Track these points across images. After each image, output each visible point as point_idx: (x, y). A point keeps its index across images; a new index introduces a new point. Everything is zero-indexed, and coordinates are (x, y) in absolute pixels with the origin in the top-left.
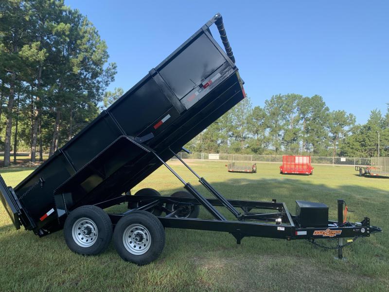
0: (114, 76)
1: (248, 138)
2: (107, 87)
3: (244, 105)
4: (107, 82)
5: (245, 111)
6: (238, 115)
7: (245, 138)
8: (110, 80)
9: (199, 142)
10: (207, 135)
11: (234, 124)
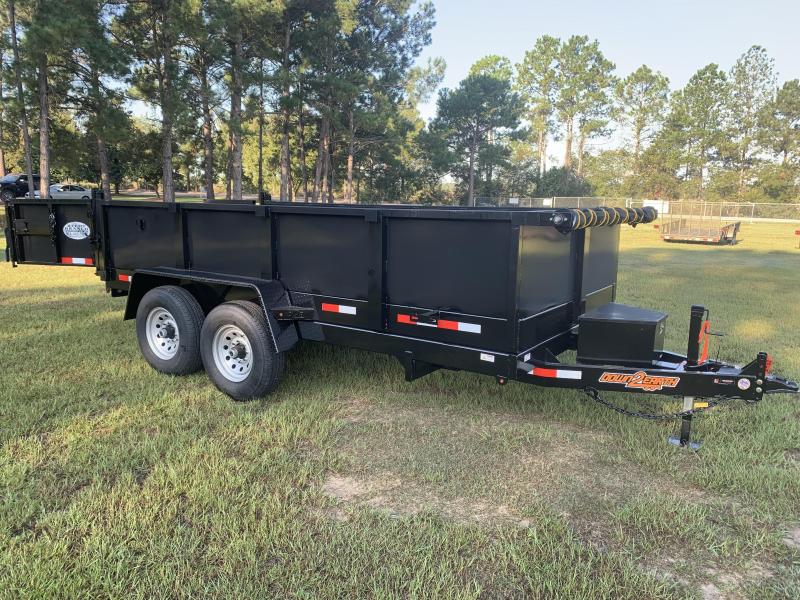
0: (429, 31)
1: (760, 160)
2: (416, 59)
3: (754, 78)
4: (416, 46)
5: (756, 94)
6: (735, 105)
7: (750, 162)
8: (421, 41)
9: (632, 173)
10: (651, 157)
11: (723, 127)
